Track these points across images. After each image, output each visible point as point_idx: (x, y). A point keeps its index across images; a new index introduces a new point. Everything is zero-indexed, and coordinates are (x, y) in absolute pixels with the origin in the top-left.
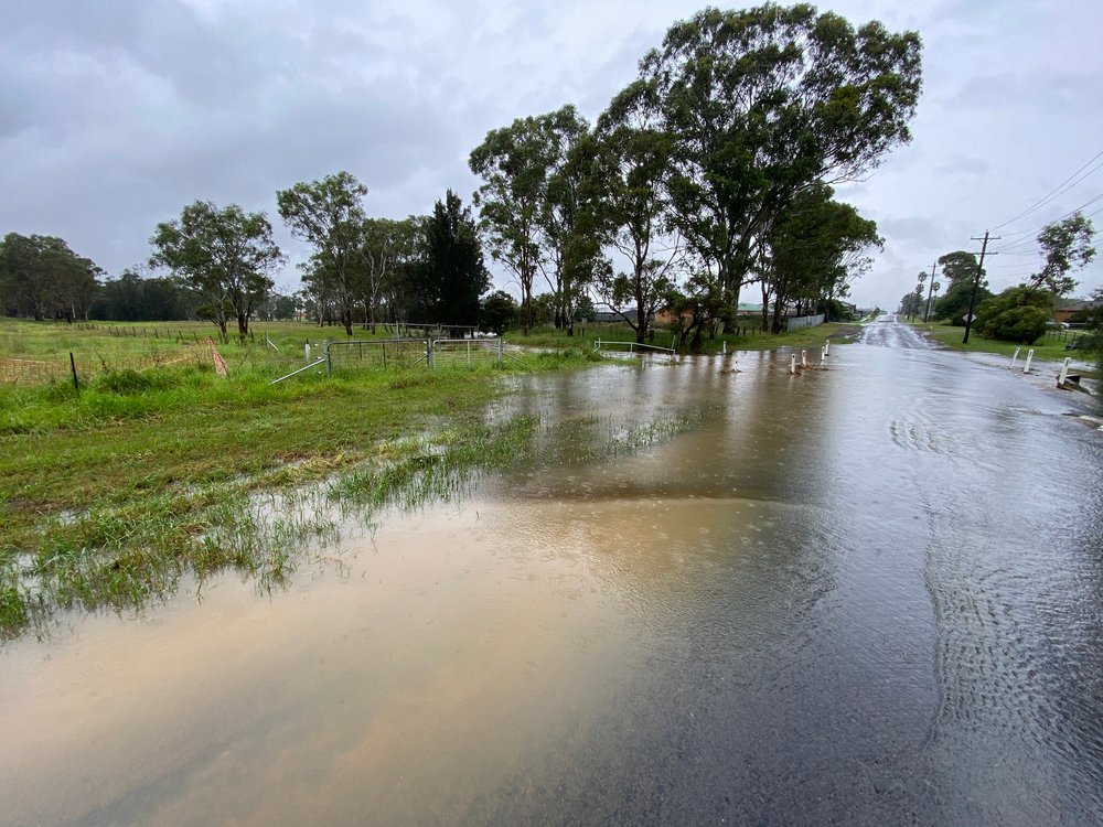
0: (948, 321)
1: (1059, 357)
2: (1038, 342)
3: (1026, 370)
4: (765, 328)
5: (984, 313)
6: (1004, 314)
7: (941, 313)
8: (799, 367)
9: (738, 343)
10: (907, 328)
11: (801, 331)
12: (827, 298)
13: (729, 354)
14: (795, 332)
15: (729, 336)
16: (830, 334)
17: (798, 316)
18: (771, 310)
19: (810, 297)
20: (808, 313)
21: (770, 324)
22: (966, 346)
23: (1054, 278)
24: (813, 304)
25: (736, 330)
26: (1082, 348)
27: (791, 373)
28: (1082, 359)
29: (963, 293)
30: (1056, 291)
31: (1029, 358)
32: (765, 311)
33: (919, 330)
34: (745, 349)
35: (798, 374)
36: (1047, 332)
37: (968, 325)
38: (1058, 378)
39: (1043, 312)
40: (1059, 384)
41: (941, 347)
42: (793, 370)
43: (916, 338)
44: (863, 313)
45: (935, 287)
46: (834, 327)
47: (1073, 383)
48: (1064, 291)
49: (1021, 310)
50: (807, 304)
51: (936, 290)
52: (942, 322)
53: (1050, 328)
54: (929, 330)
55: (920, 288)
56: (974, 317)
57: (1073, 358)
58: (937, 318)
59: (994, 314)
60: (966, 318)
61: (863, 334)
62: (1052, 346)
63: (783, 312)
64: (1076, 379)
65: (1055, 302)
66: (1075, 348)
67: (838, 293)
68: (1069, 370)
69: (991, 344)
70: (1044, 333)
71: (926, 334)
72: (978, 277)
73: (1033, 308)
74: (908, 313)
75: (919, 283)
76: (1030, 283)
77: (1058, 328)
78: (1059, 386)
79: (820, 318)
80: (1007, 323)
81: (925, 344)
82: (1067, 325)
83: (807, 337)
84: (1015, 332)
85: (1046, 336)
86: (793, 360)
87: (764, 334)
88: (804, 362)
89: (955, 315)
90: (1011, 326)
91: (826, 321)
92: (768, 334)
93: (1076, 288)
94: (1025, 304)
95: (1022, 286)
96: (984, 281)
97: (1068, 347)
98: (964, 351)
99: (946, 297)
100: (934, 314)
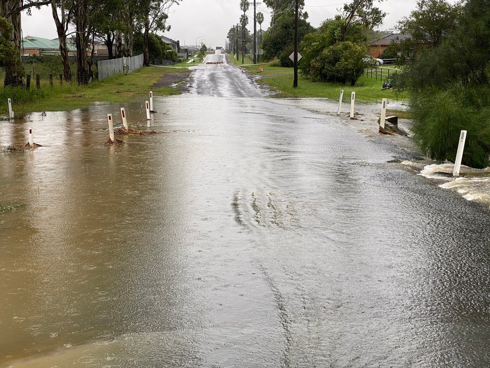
0: (276, 61)
1: (377, 97)
2: (358, 82)
3: (352, 116)
4: (68, 76)
5: (308, 50)
6: (326, 52)
7: (268, 51)
8: (119, 133)
9: (31, 100)
10: (238, 71)
11: (117, 79)
12: (143, 31)
13: (20, 119)
14: (109, 80)
15: (16, 89)
16: (154, 81)
17: (111, 57)
18: (72, 48)
19: (121, 30)
20: (122, 53)
21: (74, 69)
22: (297, 91)
23: (364, 9)
24: (127, 41)
25: (25, 80)
26: (395, 85)
27: (110, 141)
28: (396, 97)
29: (286, 27)
30: (367, 23)
31: (353, 101)
32: (63, 49)
33: (250, 73)
34: (43, 110)
35: (119, 142)
36: (366, 70)
37: (294, 65)
38: (379, 121)
39: (359, 48)
40: (381, 128)
41: (274, 93)
42: (112, 137)
43: (248, 83)
44: (188, 52)
45: (259, 18)
46: (156, 73)
47: (392, 125)
48: (374, 24)
49: (340, 46)
50: (119, 39)
51: (260, 22)
52: (271, 62)
53: (367, 65)
54: (259, 72)
55: (244, 20)
56: (300, 57)
57: (389, 97)
58: (267, 58)
59: (317, 52)
60: (292, 57)
61: (192, 80)
62: (372, 85)
63: (89, 52)
64: (394, 121)
65: (368, 37)
66: (391, 86)
67: (155, 25)
68: (387, 111)
69: (319, 87)
70: (363, 72)
71: (258, 77)
72: (297, 8)
73: (350, 43)
74: (236, 51)
75: (243, 13)
76: (344, 14)
77: (374, 66)
78: (382, 131)
79: (137, 61)
80: (330, 62)
81: (259, 91)
82: (381, 61)
83: (126, 88)
84: (338, 71)
85: (365, 76)
86: (110, 123)
87: (66, 84)
88: (125, 124)
89: (282, 54)
90: (334, 65)
91: (146, 63)
92: (73, 85)
93: (384, 20)
94: (342, 40)
95: (338, 18)
96: (303, 11)
97: (384, 86)
98: (295, 96)
99: (271, 31)
100: (262, 52)
